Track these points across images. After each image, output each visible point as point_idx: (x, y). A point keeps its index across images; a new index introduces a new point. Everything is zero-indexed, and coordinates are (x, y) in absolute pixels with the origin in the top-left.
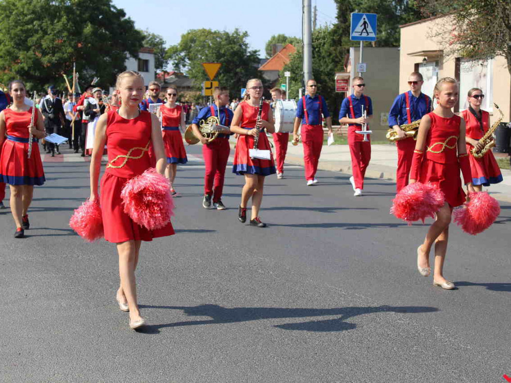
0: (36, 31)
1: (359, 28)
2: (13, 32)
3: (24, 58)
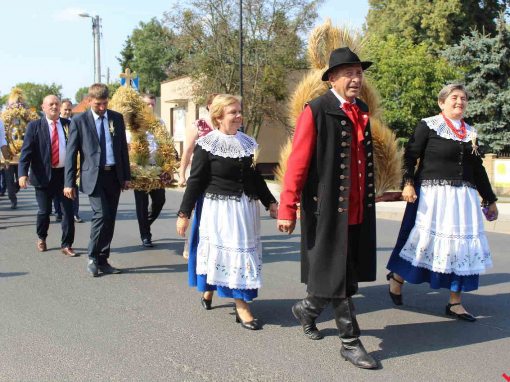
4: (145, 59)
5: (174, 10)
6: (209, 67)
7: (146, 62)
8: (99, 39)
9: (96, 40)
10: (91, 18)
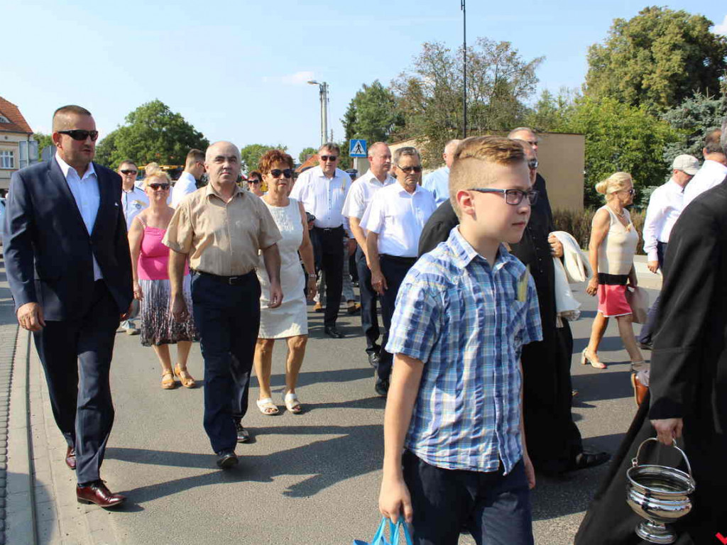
0: (142, 148)
1: (355, 149)
2: (128, 149)
4: (367, 121)
5: (400, 79)
6: (434, 132)
7: (368, 124)
8: (326, 104)
9: (323, 105)
10: (318, 85)
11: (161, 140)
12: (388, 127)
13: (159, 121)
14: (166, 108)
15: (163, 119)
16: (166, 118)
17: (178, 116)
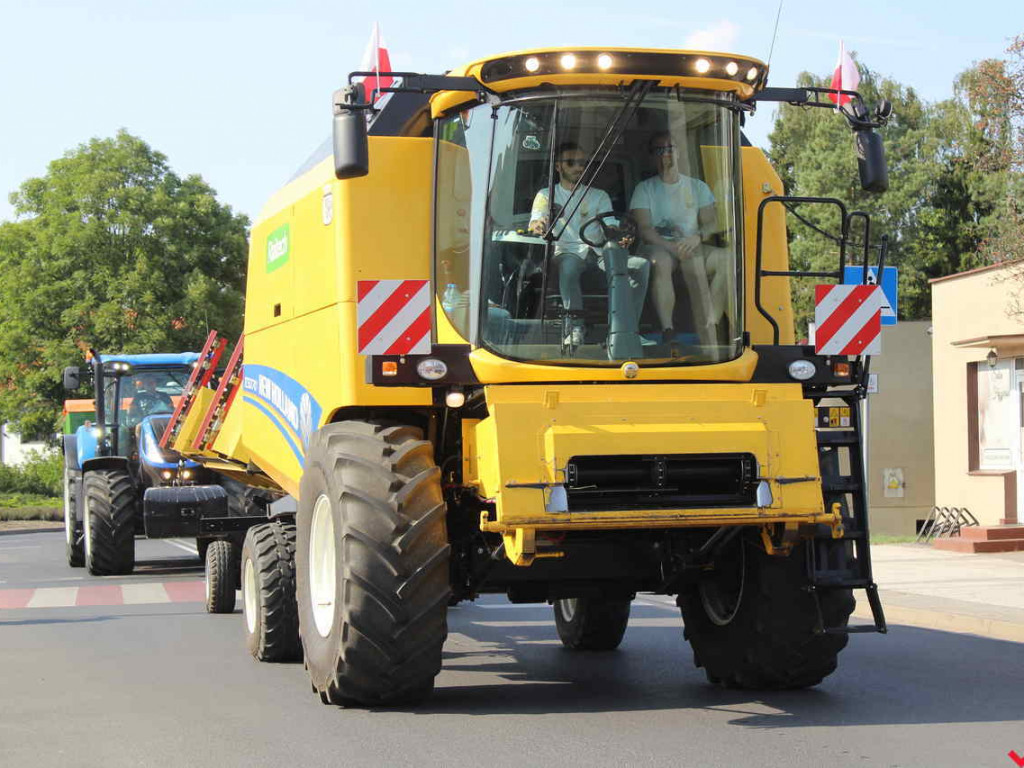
0: (80, 294)
2: (28, 297)
3: (53, 355)
11: (142, 264)
12: (899, 212)
13: (133, 204)
14: (159, 159)
15: (148, 199)
16: (158, 196)
17: (196, 187)
